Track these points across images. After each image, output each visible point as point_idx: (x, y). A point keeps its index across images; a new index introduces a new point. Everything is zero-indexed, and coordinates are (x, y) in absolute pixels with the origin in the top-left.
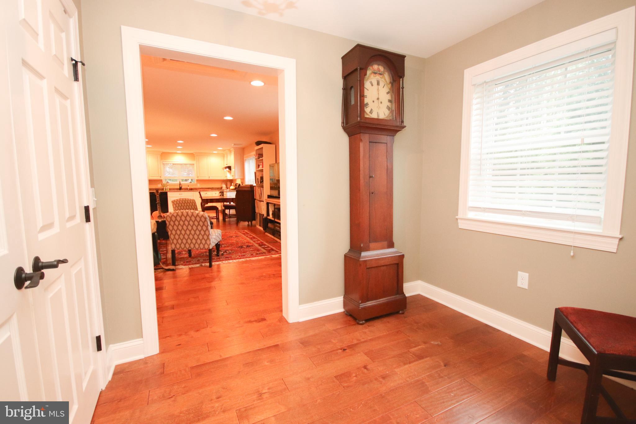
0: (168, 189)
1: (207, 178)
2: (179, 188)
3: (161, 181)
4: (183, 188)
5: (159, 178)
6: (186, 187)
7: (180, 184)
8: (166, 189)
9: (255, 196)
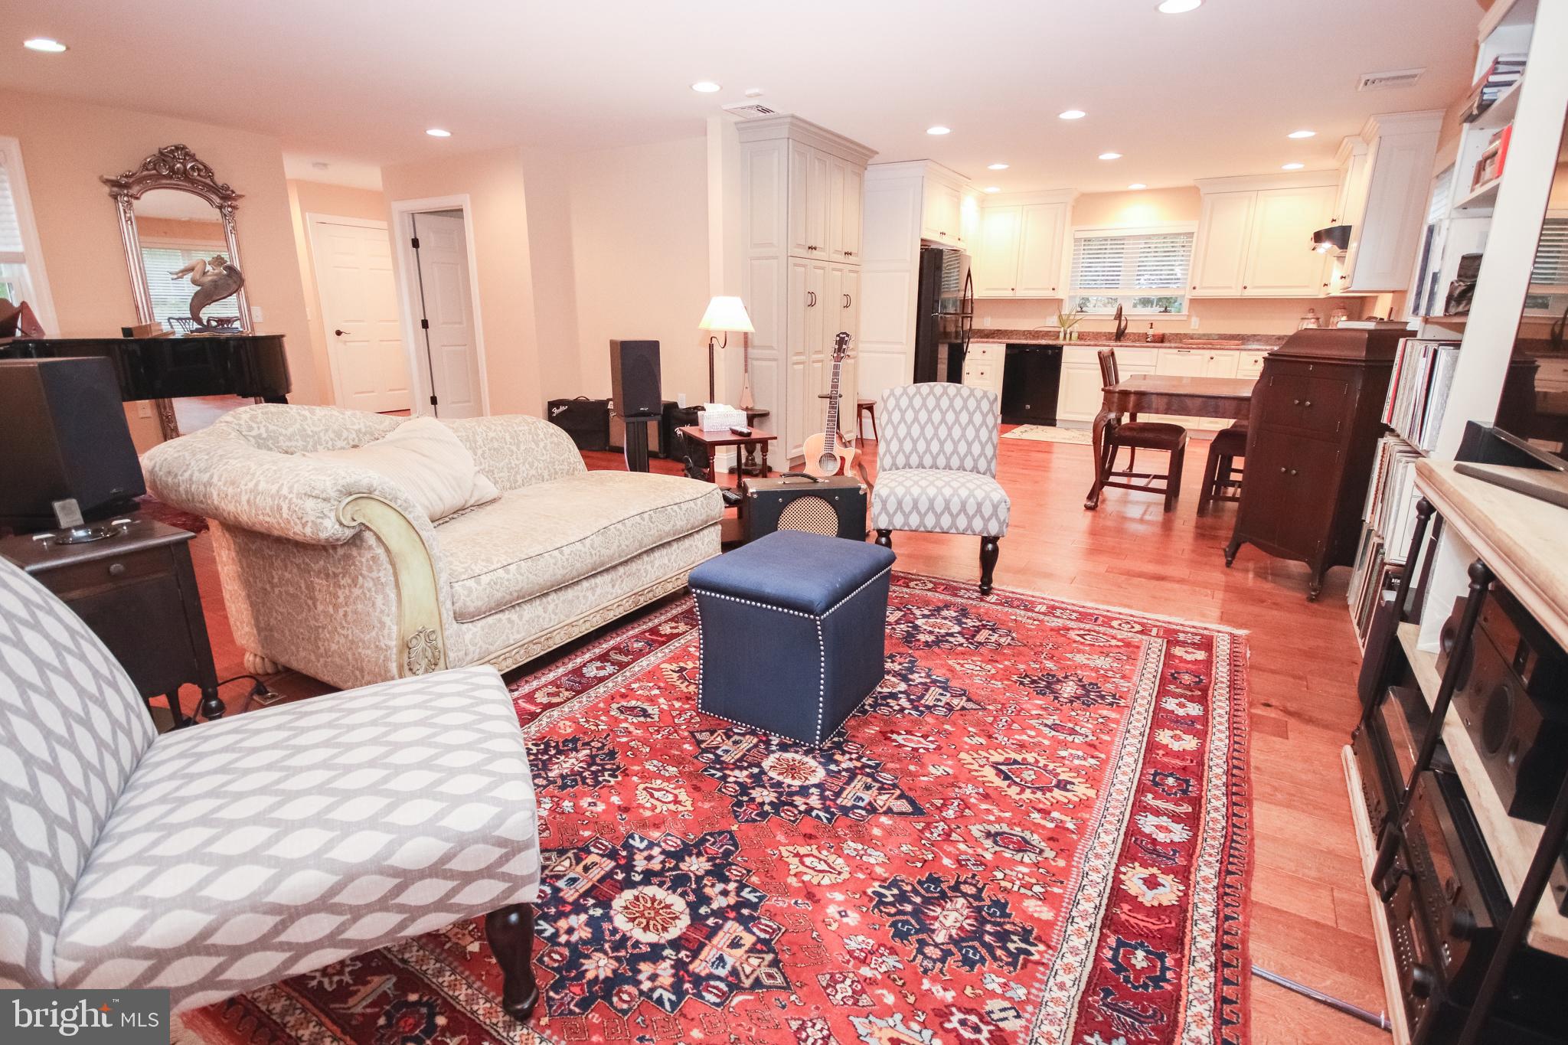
0: (1075, 336)
1: (1235, 293)
2: (1114, 330)
3: (1059, 302)
4: (1130, 334)
5: (1048, 294)
6: (1144, 329)
7: (1119, 316)
8: (1068, 336)
9: (1387, 407)
